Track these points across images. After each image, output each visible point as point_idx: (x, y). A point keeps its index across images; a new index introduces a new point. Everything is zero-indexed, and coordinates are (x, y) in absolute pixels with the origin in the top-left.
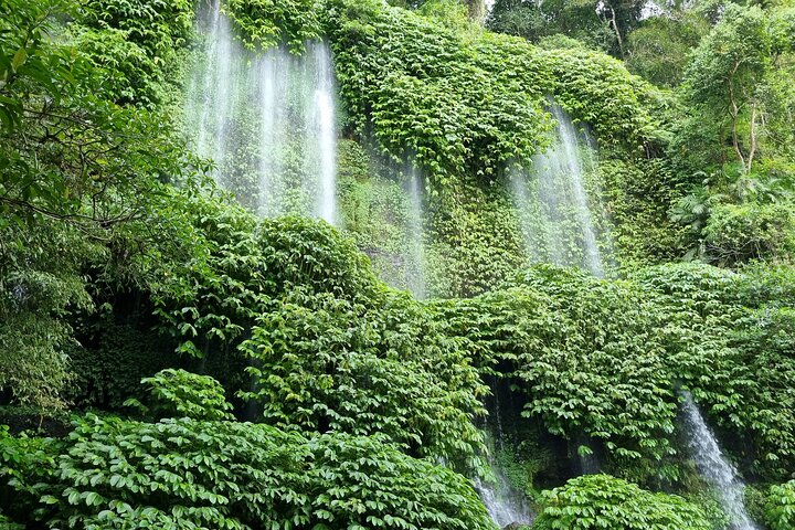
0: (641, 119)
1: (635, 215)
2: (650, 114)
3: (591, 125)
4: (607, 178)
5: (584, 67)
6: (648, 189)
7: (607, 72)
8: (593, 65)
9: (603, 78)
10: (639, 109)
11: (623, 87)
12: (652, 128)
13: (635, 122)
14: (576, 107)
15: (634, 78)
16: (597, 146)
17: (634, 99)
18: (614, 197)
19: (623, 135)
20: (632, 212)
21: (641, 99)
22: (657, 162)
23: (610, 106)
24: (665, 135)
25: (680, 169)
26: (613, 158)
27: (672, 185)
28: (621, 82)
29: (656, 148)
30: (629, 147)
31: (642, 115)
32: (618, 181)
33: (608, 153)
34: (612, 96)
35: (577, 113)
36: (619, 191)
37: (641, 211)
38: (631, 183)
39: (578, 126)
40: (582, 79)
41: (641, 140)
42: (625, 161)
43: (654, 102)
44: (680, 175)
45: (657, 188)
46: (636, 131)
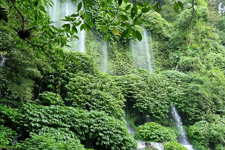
0: (164, 31)
1: (160, 56)
2: (166, 29)
3: (151, 31)
4: (154, 46)
5: (151, 15)
6: (164, 49)
7: (157, 17)
8: (153, 15)
9: (155, 19)
10: (163, 28)
11: (160, 22)
12: (166, 33)
13: (162, 31)
14: (148, 26)
15: (163, 19)
16: (152, 37)
17: (162, 25)
18: (156, 51)
19: (159, 34)
20: (160, 55)
21: (164, 25)
22: (167, 43)
23: (157, 26)
24: (169, 36)
25: (172, 45)
26: (156, 40)
27: (170, 49)
28: (160, 20)
29: (167, 39)
30: (160, 38)
31: (164, 30)
32: (157, 47)
33: (155, 39)
34: (157, 24)
35: (148, 28)
36: (157, 49)
37: (162, 55)
38: (160, 47)
39: (148, 31)
40: (150, 18)
41: (163, 36)
42: (159, 41)
43: (167, 26)
44: (172, 47)
45: (166, 49)
46: (162, 34)
